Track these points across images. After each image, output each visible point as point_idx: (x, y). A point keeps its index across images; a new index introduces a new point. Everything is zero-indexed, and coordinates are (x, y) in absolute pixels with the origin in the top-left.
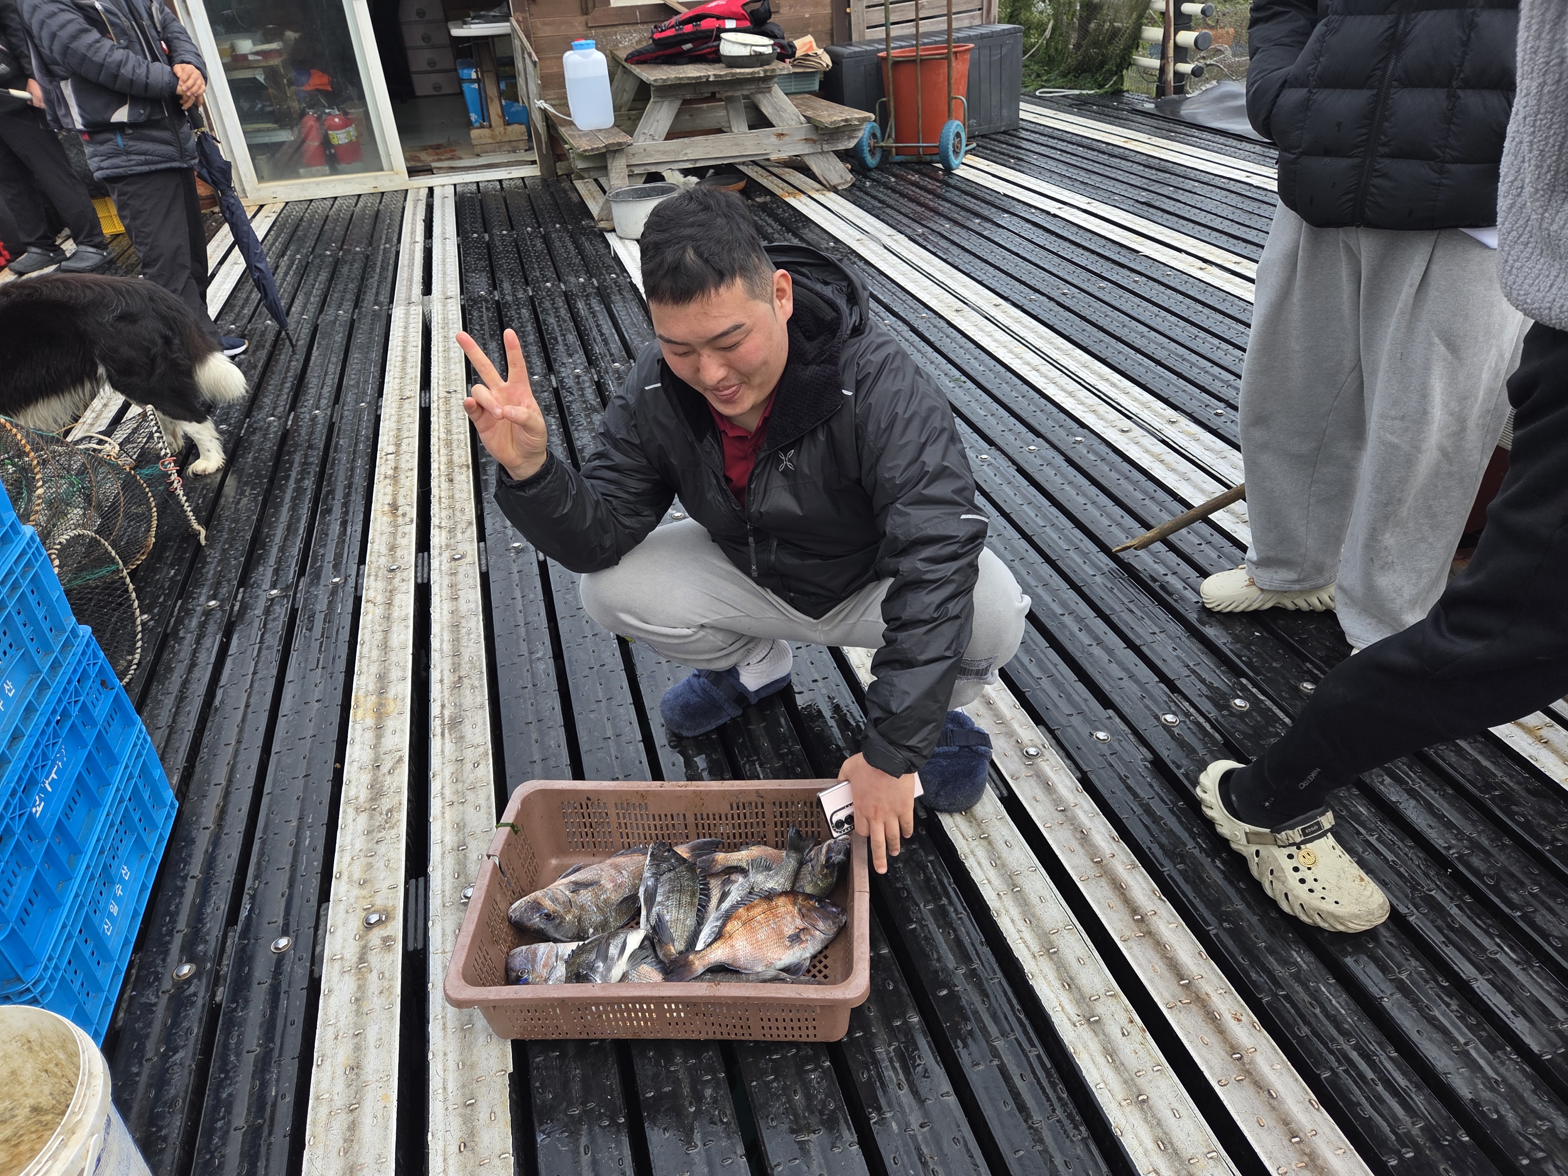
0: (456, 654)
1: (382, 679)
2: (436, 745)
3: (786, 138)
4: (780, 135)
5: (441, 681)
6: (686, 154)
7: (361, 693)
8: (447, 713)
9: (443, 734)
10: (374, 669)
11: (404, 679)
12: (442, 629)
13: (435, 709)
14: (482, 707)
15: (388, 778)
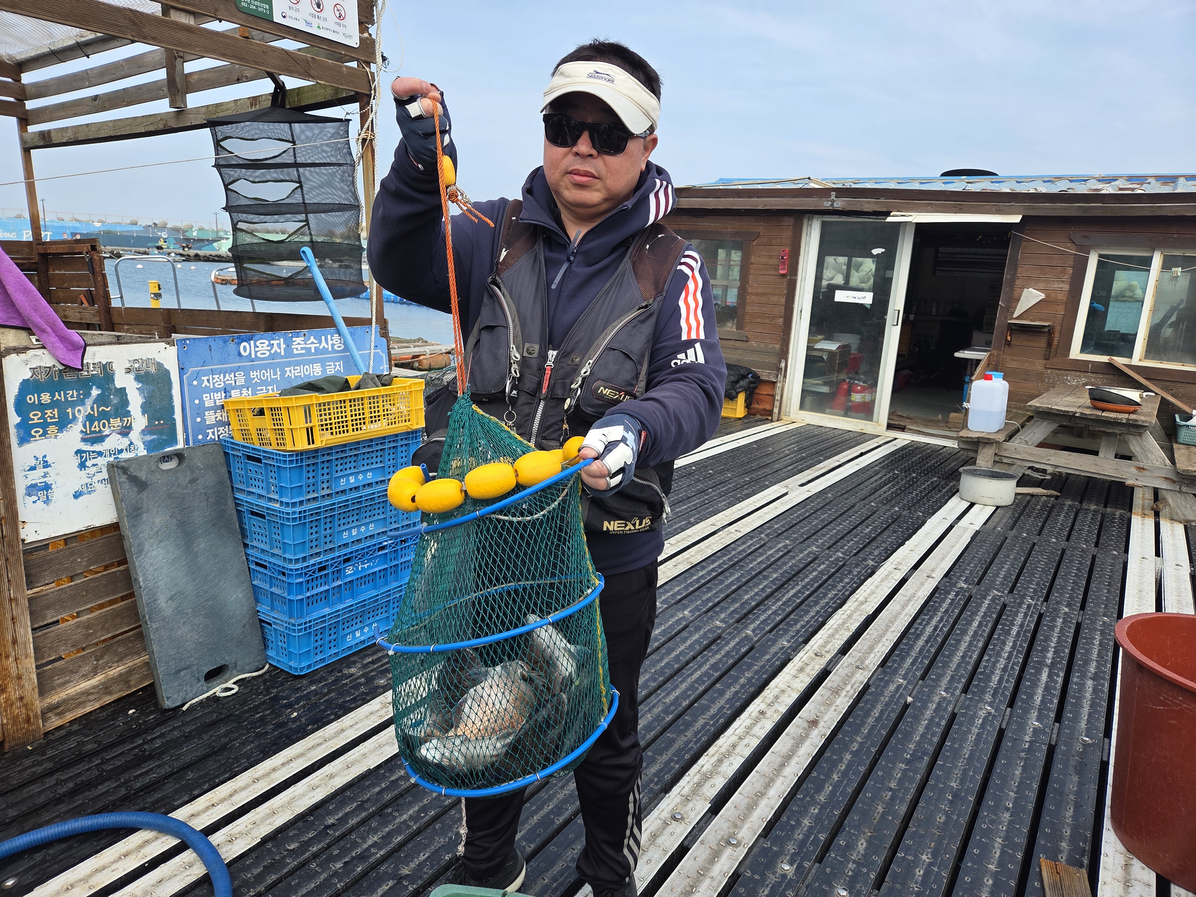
3: (1146, 473)
4: (1141, 469)
6: (1049, 460)
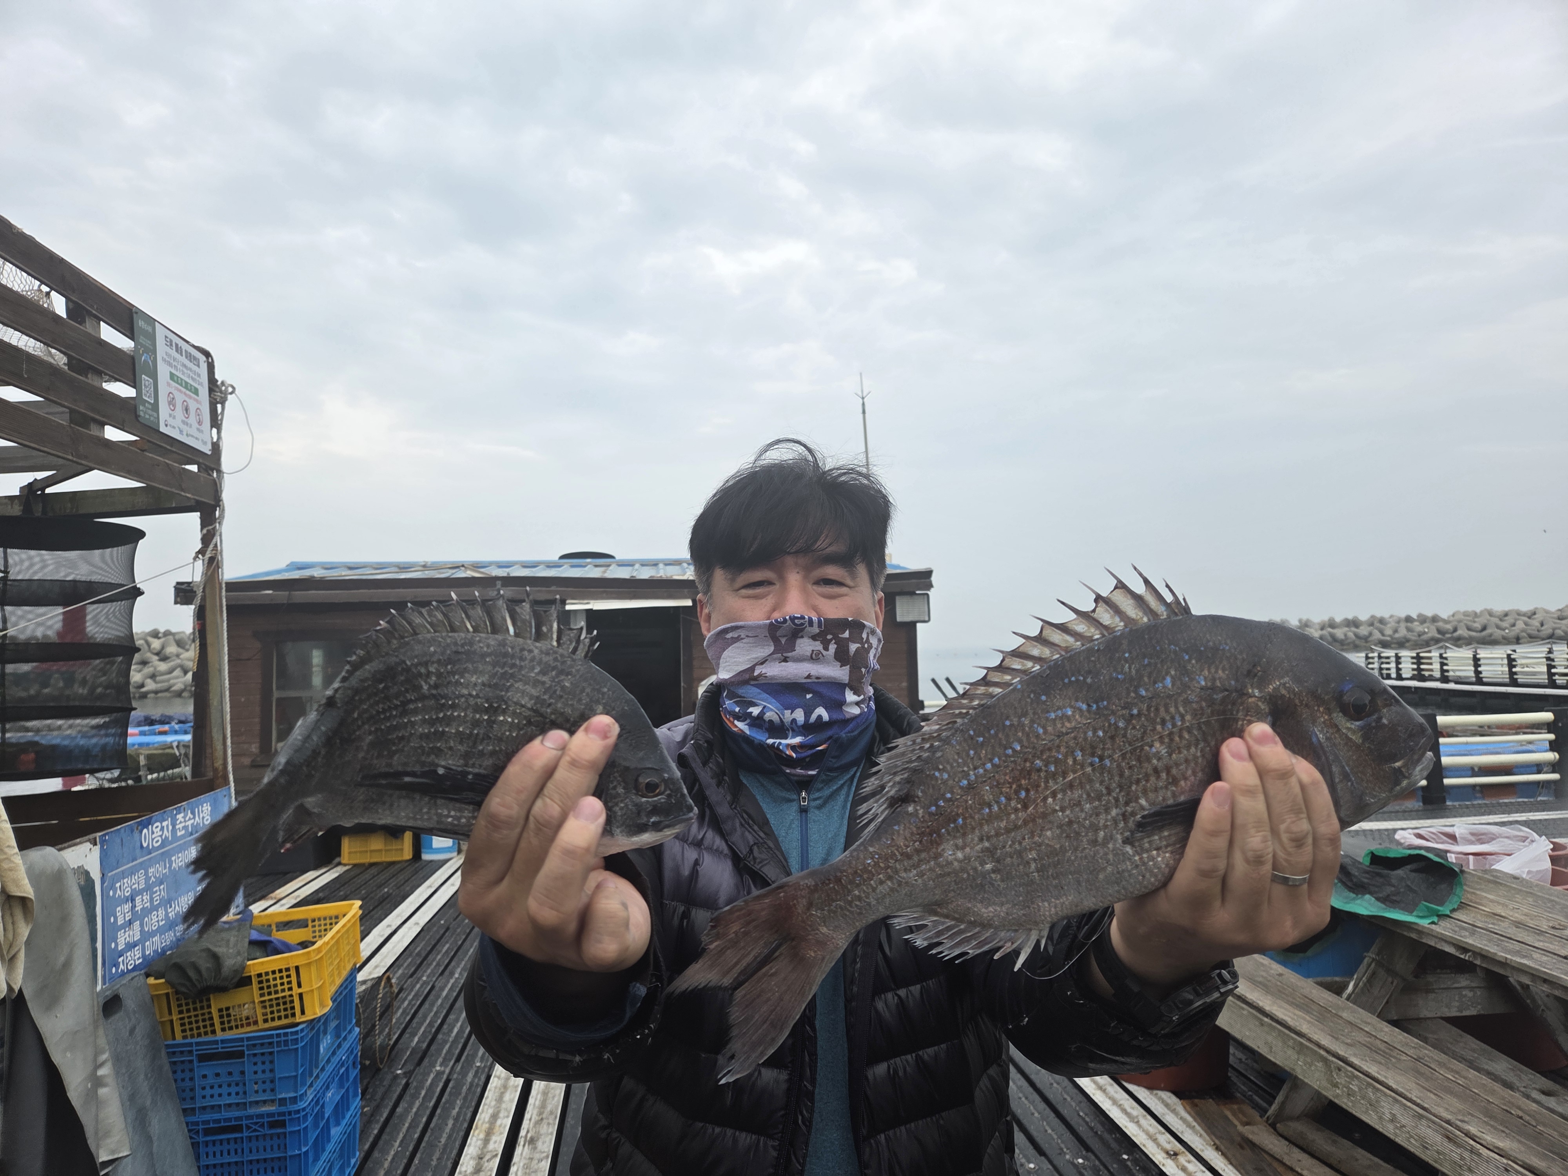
0: (543, 1106)
1: (495, 1117)
2: (518, 1150)
5: (530, 1120)
7: (480, 1122)
8: (529, 1135)
9: (524, 1146)
10: (491, 1111)
11: (508, 1117)
12: (537, 1094)
13: (523, 1133)
14: (552, 1134)
15: (486, 1164)
